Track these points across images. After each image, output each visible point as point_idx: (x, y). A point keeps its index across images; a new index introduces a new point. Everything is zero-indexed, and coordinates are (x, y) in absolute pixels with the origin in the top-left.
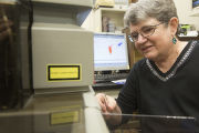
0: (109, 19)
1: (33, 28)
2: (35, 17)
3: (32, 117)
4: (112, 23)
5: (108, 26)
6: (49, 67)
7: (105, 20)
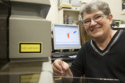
0: (68, 16)
1: (11, 18)
2: (13, 11)
3: (8, 76)
4: (70, 18)
5: (68, 20)
6: (20, 44)
7: (66, 16)
